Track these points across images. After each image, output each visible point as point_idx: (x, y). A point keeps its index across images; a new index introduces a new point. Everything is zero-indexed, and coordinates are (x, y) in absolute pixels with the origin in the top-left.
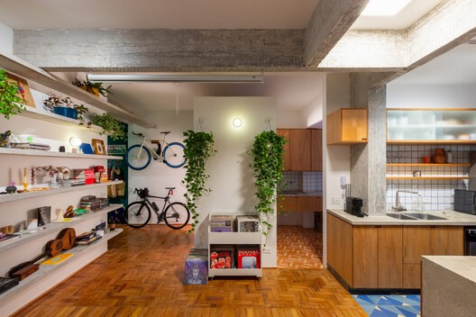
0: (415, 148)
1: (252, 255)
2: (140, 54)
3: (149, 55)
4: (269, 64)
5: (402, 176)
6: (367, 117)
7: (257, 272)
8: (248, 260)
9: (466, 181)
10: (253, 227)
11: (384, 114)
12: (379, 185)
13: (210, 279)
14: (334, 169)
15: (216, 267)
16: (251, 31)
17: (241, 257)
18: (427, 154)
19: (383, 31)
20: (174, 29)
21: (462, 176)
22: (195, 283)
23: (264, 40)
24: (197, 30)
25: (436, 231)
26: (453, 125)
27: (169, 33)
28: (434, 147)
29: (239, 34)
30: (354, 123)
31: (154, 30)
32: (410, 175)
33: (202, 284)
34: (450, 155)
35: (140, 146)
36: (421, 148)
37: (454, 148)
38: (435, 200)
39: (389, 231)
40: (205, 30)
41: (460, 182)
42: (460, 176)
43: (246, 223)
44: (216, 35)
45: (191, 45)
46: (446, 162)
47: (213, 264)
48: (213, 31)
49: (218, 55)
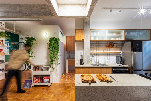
0: (104, 42)
1: (48, 78)
2: (1, 12)
3: (4, 12)
4: (43, 15)
5: (100, 52)
6: (84, 32)
7: (49, 84)
8: (46, 80)
9: (121, 53)
10: (48, 69)
11: (90, 31)
12: (88, 54)
13: (33, 86)
14: (78, 50)
15: (35, 82)
16: (37, 4)
17: (44, 79)
18: (108, 44)
19: (79, 4)
20: (12, 4)
21: (120, 52)
22: (27, 87)
23: (41, 7)
24: (20, 4)
25: (103, 69)
26: (114, 34)
27: (11, 5)
28: (110, 42)
29: (33, 5)
30: (80, 34)
31: (6, 4)
32: (102, 52)
33: (29, 88)
34: (115, 45)
35: (22, 42)
36: (106, 42)
37: (117, 42)
38: (111, 60)
39: (87, 69)
40: (23, 4)
41: (119, 54)
42: (119, 52)
43: (45, 68)
44: (26, 6)
45: (18, 9)
46: (114, 47)
47: (34, 81)
48: (25, 4)
49: (26, 12)
